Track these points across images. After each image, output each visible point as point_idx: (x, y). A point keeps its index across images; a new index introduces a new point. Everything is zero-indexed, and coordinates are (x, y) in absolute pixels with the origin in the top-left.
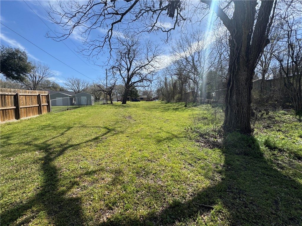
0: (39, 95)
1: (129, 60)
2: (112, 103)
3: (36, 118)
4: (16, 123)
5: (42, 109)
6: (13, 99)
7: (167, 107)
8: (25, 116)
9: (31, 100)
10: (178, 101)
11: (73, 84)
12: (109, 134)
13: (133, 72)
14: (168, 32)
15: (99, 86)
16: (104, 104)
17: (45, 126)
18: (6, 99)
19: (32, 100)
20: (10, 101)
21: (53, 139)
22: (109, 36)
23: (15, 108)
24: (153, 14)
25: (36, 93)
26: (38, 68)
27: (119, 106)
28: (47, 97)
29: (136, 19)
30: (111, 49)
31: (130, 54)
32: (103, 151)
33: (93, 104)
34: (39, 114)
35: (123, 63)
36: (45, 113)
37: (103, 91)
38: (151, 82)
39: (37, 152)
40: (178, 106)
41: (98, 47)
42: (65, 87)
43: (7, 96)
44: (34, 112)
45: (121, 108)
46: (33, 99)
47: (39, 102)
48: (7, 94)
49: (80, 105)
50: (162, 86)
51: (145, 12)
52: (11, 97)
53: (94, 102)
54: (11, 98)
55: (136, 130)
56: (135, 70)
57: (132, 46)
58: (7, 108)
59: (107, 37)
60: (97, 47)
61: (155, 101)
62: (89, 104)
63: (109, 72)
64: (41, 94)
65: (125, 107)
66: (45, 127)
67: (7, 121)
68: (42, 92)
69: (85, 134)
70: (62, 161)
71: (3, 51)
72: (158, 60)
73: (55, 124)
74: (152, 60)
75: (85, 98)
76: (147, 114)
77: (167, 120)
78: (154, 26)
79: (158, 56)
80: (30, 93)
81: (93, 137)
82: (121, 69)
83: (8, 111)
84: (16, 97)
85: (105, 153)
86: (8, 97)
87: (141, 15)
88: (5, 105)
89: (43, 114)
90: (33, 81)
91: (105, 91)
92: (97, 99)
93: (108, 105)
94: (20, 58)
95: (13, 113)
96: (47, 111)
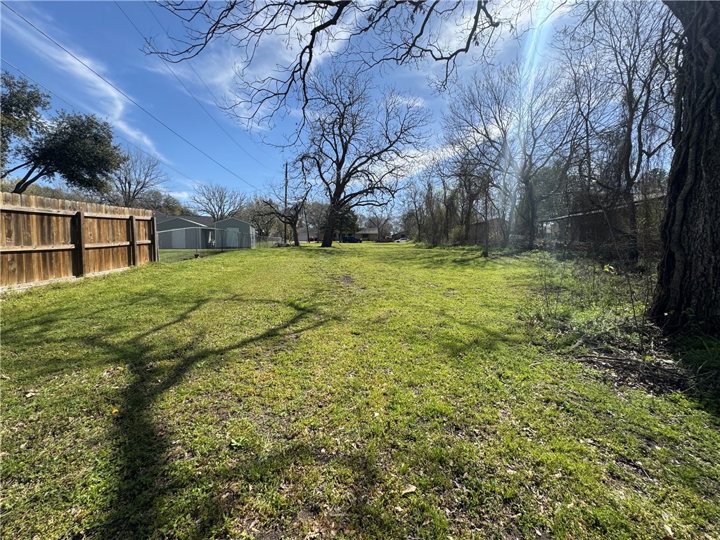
0: (131, 218)
1: (342, 140)
2: (297, 244)
3: (123, 274)
4: (73, 285)
5: (137, 252)
6: (69, 227)
7: (437, 256)
8: (97, 270)
9: (111, 230)
10: (458, 242)
11: (210, 200)
12: (302, 324)
13: (349, 170)
14: (448, 59)
15: (269, 203)
16: (279, 246)
17: (140, 294)
18: (54, 225)
19: (113, 229)
20: (61, 229)
21: (155, 330)
22: (304, 66)
23: (74, 247)
24: (414, 12)
25: (123, 212)
26: (136, 162)
27: (317, 250)
28: (150, 223)
29: (370, 26)
30: (307, 100)
31: (344, 126)
32: (297, 380)
33: (254, 245)
34: (129, 266)
35: (327, 148)
36: (143, 263)
37: (278, 214)
38: (393, 195)
39: (105, 373)
40: (463, 255)
41: (275, 95)
42: (193, 207)
43: (54, 218)
44: (118, 259)
45: (323, 255)
46: (117, 227)
47: (130, 235)
48: (55, 211)
49: (224, 248)
50: (417, 205)
51: (394, 7)
52: (64, 221)
53: (256, 242)
54: (64, 223)
55: (374, 315)
56: (356, 164)
57: (350, 104)
58: (55, 248)
59: (298, 67)
60: (271, 94)
61: (398, 242)
62: (244, 245)
63: (294, 169)
64: (136, 217)
65: (331, 253)
66: (138, 296)
67: (53, 280)
68: (139, 212)
69: (238, 320)
70: (172, 412)
71: (63, 122)
72: (413, 140)
73: (163, 291)
74: (399, 138)
75: (237, 230)
76: (390, 273)
77: (450, 289)
78: (413, 45)
79: (415, 128)
80: (109, 213)
81: (261, 331)
82: (321, 161)
83: (57, 255)
84: (76, 220)
85: (303, 388)
86: (57, 221)
87: (383, 16)
88: (49, 238)
89: (139, 264)
90: (123, 192)
91: (283, 216)
92: (262, 236)
93: (289, 248)
94: (96, 138)
95: (67, 260)
96: (148, 256)
